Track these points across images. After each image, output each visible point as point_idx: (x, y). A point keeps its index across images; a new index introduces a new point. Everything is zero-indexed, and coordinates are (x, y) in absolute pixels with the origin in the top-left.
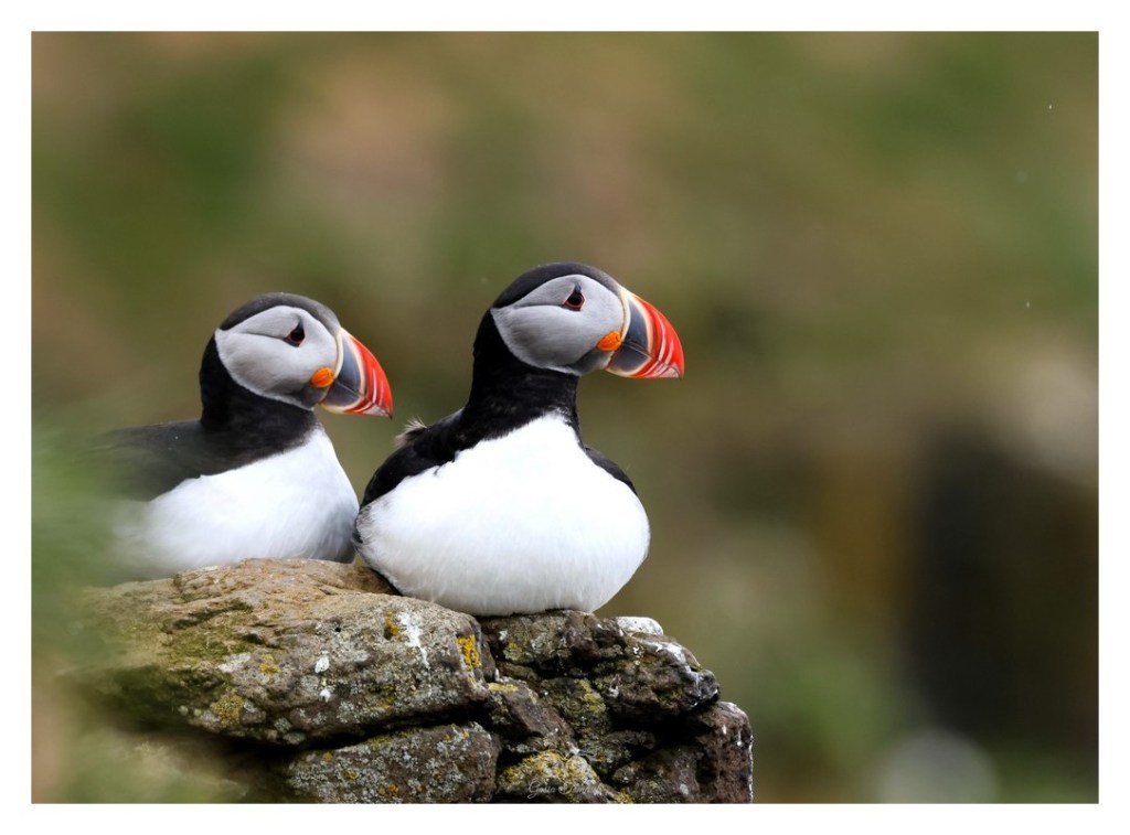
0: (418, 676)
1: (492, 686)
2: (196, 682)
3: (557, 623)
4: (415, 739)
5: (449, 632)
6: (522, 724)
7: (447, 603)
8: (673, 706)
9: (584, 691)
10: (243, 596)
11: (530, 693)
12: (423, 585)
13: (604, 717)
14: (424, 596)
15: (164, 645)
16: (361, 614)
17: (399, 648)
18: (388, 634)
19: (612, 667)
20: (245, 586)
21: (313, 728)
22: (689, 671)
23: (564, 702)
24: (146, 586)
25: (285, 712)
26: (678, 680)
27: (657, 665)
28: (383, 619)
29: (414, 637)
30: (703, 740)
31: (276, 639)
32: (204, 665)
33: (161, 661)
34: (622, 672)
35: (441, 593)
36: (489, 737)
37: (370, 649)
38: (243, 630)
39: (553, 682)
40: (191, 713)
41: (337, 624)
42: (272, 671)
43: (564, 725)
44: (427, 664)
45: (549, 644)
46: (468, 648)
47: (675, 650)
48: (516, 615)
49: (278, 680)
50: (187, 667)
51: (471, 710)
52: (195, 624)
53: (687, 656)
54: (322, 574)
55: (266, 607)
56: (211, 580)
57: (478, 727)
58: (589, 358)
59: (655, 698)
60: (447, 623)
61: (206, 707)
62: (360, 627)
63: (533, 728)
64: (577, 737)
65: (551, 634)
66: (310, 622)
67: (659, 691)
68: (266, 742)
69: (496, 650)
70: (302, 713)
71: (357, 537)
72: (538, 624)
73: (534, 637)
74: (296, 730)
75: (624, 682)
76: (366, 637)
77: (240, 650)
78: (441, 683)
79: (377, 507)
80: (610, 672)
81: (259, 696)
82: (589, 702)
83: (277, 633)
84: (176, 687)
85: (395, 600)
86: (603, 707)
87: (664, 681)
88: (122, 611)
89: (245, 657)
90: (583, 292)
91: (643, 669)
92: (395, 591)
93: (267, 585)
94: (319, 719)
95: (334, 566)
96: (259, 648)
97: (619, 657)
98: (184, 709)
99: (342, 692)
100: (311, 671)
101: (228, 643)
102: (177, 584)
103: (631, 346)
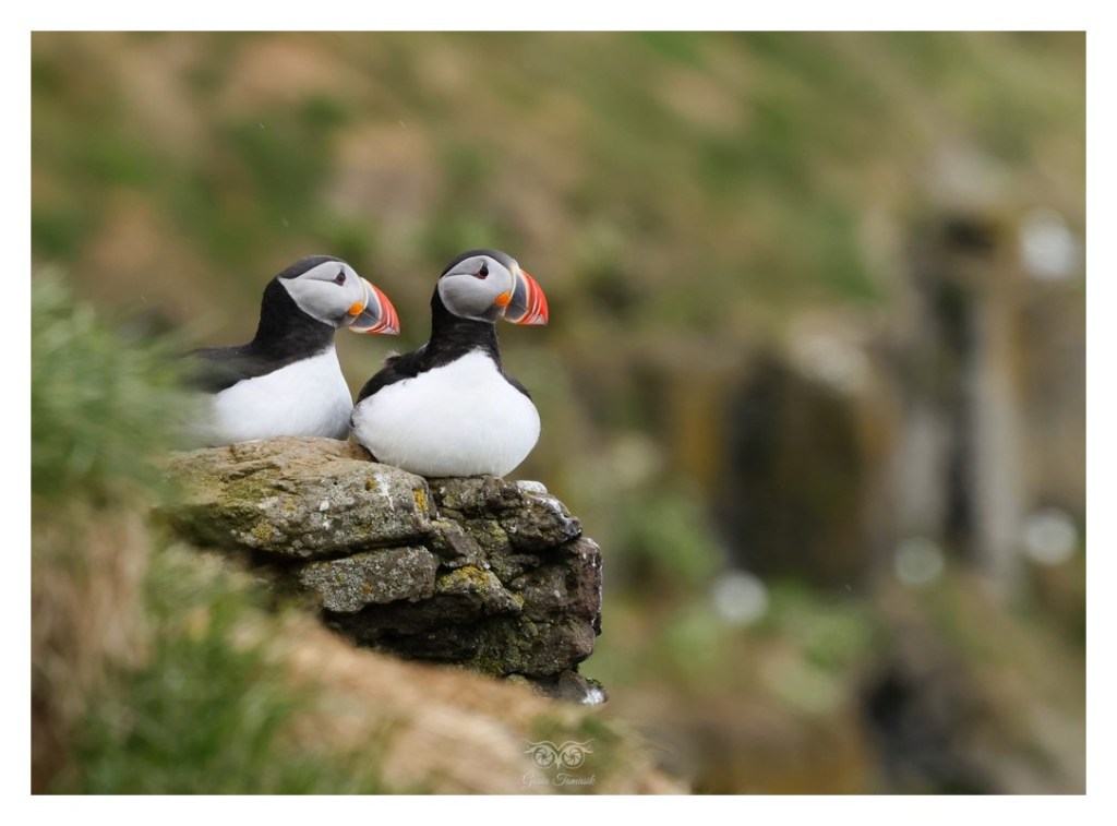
0: (387, 515)
1: (434, 523)
2: (242, 514)
3: (479, 483)
4: (383, 556)
5: (407, 487)
6: (454, 549)
7: (407, 469)
8: (551, 539)
9: (494, 528)
10: (275, 460)
11: (459, 529)
12: (392, 456)
13: (507, 545)
14: (392, 463)
15: (223, 490)
16: (351, 474)
17: (375, 496)
18: (368, 487)
19: (513, 513)
20: (276, 454)
21: (317, 547)
22: (563, 517)
23: (481, 535)
24: (212, 451)
25: (300, 536)
26: (555, 522)
27: (542, 512)
28: (365, 478)
29: (385, 490)
30: (570, 562)
31: (296, 488)
32: (247, 504)
33: (220, 501)
34: (519, 516)
35: (404, 461)
36: (432, 556)
37: (356, 497)
38: (274, 482)
39: (474, 522)
40: (238, 534)
41: (335, 480)
42: (292, 509)
43: (480, 549)
44: (392, 508)
45: (472, 497)
46: (419, 498)
47: (554, 503)
48: (451, 477)
49: (295, 515)
50: (237, 505)
51: (421, 539)
52: (243, 477)
53: (562, 507)
54: (327, 448)
55: (289, 467)
56: (254, 449)
57: (424, 549)
58: (491, 310)
59: (540, 534)
60: (406, 481)
61: (248, 531)
62: (350, 482)
63: (460, 551)
64: (489, 557)
65: (474, 491)
66: (317, 478)
67: (543, 530)
68: (286, 555)
69: (438, 500)
70: (310, 536)
71: (352, 422)
72: (466, 483)
73: (462, 492)
74: (307, 547)
75: (520, 523)
76: (353, 489)
77: (271, 495)
78: (401, 520)
79: (365, 403)
80: (511, 516)
81: (282, 525)
82: (497, 535)
83: (296, 485)
84: (228, 518)
85: (373, 465)
86: (506, 539)
87: (546, 523)
88: (196, 467)
89: (275, 499)
90: (489, 268)
91: (533, 515)
92: (374, 460)
93: (291, 453)
94: (321, 541)
95: (335, 442)
96: (284, 494)
97: (517, 507)
98: (234, 532)
99: (337, 524)
100: (317, 510)
101: (264, 490)
102: (232, 451)
103: (516, 303)
